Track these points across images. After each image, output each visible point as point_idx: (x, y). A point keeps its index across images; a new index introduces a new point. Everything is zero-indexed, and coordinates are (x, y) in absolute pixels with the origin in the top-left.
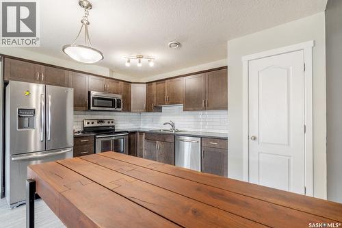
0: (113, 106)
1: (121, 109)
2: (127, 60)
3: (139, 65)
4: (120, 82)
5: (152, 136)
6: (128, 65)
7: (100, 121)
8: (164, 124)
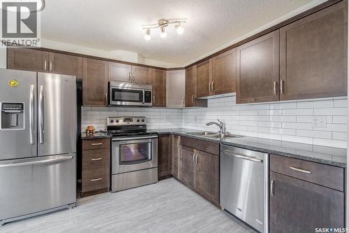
0: (141, 100)
1: (151, 104)
2: (145, 31)
3: (164, 35)
4: (150, 69)
5: (189, 142)
6: (148, 38)
7: (127, 119)
8: (208, 124)
